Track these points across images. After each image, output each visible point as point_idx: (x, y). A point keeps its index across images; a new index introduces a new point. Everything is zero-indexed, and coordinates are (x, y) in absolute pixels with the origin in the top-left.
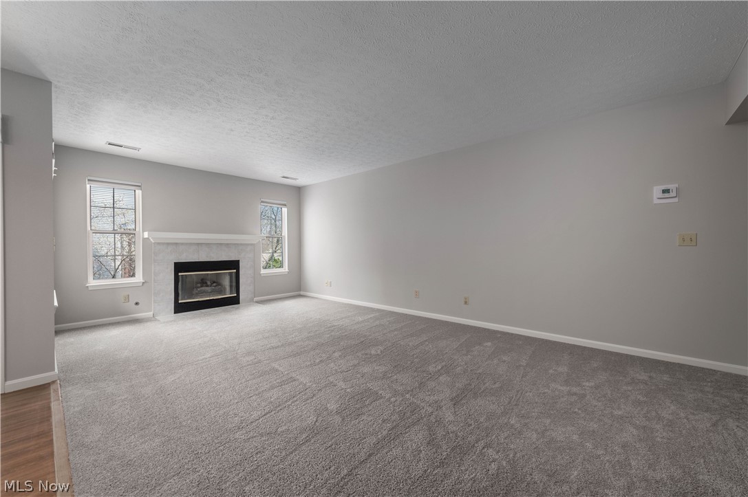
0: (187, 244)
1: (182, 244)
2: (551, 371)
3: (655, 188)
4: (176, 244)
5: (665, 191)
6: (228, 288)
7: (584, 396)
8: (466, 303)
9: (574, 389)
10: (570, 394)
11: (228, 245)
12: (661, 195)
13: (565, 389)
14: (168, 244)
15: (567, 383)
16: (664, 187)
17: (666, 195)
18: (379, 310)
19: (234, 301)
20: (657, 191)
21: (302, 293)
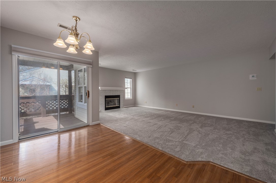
0: (108, 90)
1: (107, 90)
2: (222, 123)
3: (250, 75)
4: (105, 90)
5: (253, 76)
6: (117, 104)
7: (232, 127)
8: (193, 107)
9: (229, 126)
10: (228, 127)
11: (113, 90)
12: (252, 77)
13: (227, 126)
14: (103, 90)
15: (227, 125)
16: (252, 75)
17: (253, 77)
18: (164, 110)
19: (119, 107)
20: (251, 76)
21: (136, 105)
